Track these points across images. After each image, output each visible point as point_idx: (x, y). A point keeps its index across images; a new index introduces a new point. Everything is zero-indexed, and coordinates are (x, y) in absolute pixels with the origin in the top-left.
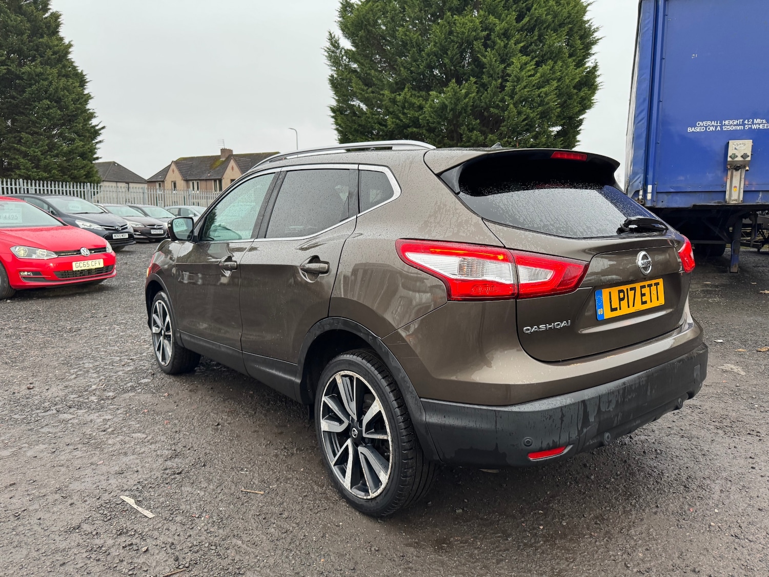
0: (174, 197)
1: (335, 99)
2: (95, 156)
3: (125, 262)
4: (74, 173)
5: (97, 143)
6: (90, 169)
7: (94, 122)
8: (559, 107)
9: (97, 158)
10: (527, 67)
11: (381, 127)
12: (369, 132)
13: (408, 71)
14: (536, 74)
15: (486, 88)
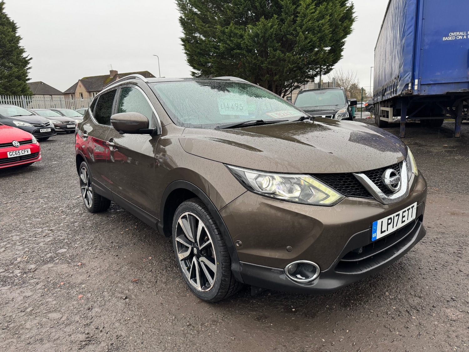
0: (81, 103)
1: (184, 33)
2: (27, 78)
3: (49, 148)
4: (14, 89)
5: (28, 69)
6: (24, 86)
7: (24, 55)
8: (331, 34)
9: (29, 79)
10: (310, 7)
11: (216, 50)
12: (207, 54)
13: (232, 12)
14: (316, 11)
15: (283, 22)
